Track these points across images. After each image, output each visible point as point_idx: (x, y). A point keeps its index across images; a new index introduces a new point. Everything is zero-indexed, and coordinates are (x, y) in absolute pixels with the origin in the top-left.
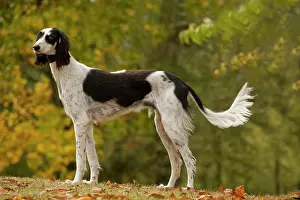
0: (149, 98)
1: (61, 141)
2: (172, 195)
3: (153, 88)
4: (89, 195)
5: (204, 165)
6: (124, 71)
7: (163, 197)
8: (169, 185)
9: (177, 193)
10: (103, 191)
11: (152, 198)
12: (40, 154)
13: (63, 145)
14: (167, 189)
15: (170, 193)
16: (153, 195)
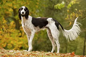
0: (47, 26)
1: (18, 40)
2: (53, 55)
3: (49, 23)
4: (27, 54)
5: (62, 47)
6: (40, 17)
7: (50, 55)
8: (52, 52)
9: (54, 54)
10: (31, 53)
11: (47, 55)
12: (11, 44)
13: (19, 41)
14: (51, 53)
15: (52, 54)
16: (47, 54)
